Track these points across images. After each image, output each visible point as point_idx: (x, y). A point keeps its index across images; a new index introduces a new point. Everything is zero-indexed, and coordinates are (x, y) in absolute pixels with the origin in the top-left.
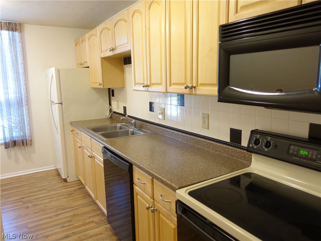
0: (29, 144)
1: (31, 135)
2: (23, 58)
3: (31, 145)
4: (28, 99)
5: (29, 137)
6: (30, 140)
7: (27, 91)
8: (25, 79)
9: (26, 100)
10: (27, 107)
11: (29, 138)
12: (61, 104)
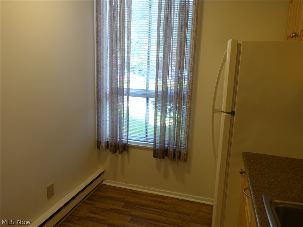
0: (183, 159)
1: (188, 147)
2: (195, 30)
3: (185, 161)
4: (192, 94)
5: (184, 149)
6: (185, 154)
7: (192, 81)
8: (192, 63)
9: (189, 96)
10: (189, 106)
11: (184, 151)
12: (233, 113)
